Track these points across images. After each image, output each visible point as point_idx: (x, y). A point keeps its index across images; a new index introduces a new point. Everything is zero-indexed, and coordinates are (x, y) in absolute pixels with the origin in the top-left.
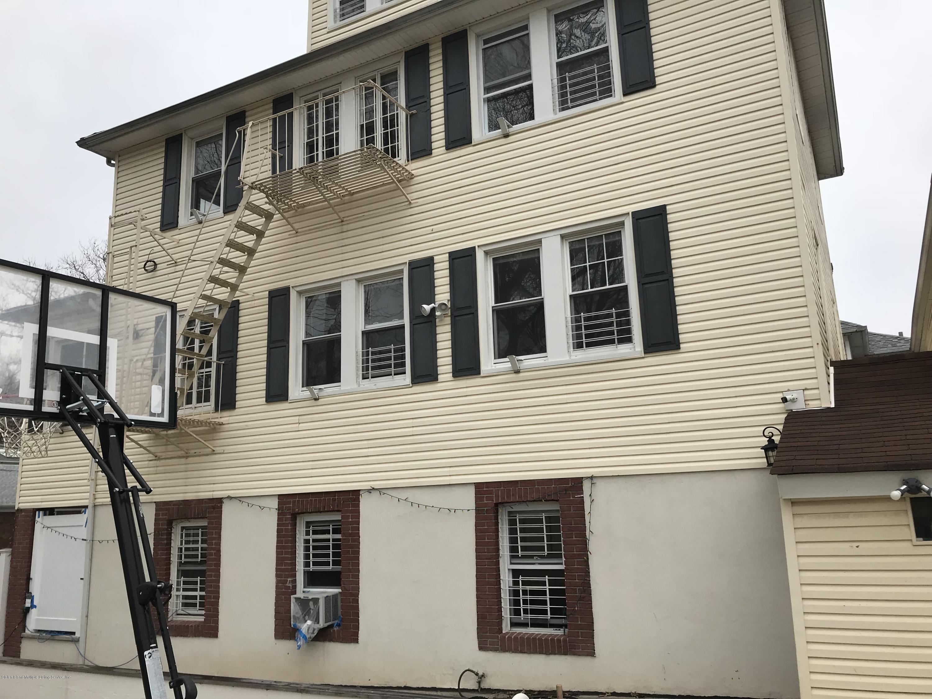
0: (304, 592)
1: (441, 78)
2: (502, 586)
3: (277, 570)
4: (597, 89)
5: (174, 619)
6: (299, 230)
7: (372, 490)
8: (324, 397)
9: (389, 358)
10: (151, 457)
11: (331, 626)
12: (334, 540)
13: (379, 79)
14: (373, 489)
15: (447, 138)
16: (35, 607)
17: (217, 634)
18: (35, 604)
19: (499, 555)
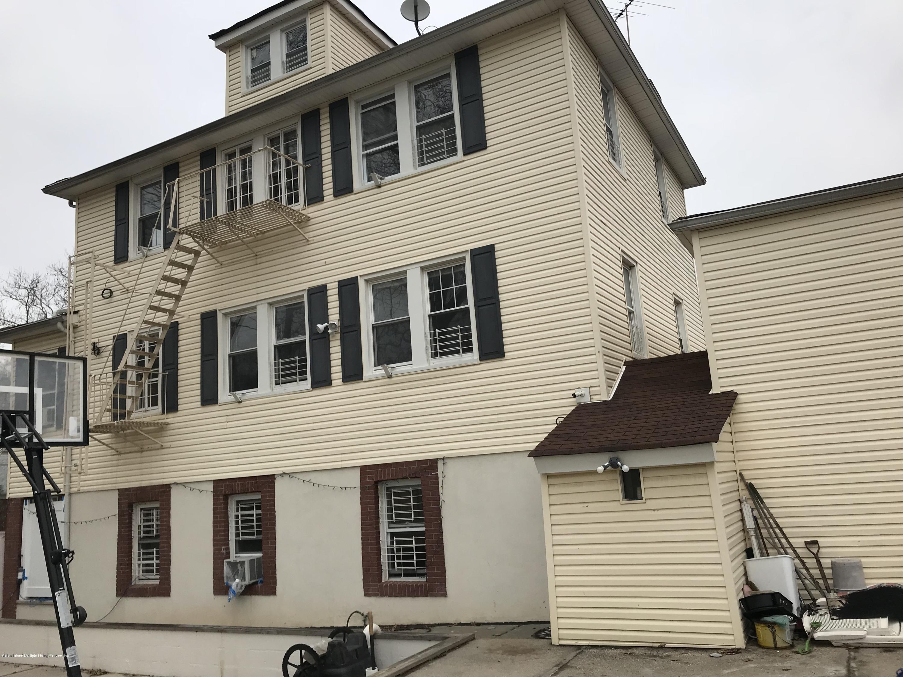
0: (236, 557)
1: (329, 137)
2: (381, 546)
3: (214, 540)
4: (445, 149)
5: (137, 583)
6: (223, 263)
7: (283, 474)
8: (245, 400)
9: (295, 368)
10: (114, 452)
11: (256, 583)
12: (257, 515)
13: (282, 137)
14: (285, 473)
15: (334, 187)
16: (27, 578)
17: (170, 593)
18: (26, 576)
19: (379, 521)
